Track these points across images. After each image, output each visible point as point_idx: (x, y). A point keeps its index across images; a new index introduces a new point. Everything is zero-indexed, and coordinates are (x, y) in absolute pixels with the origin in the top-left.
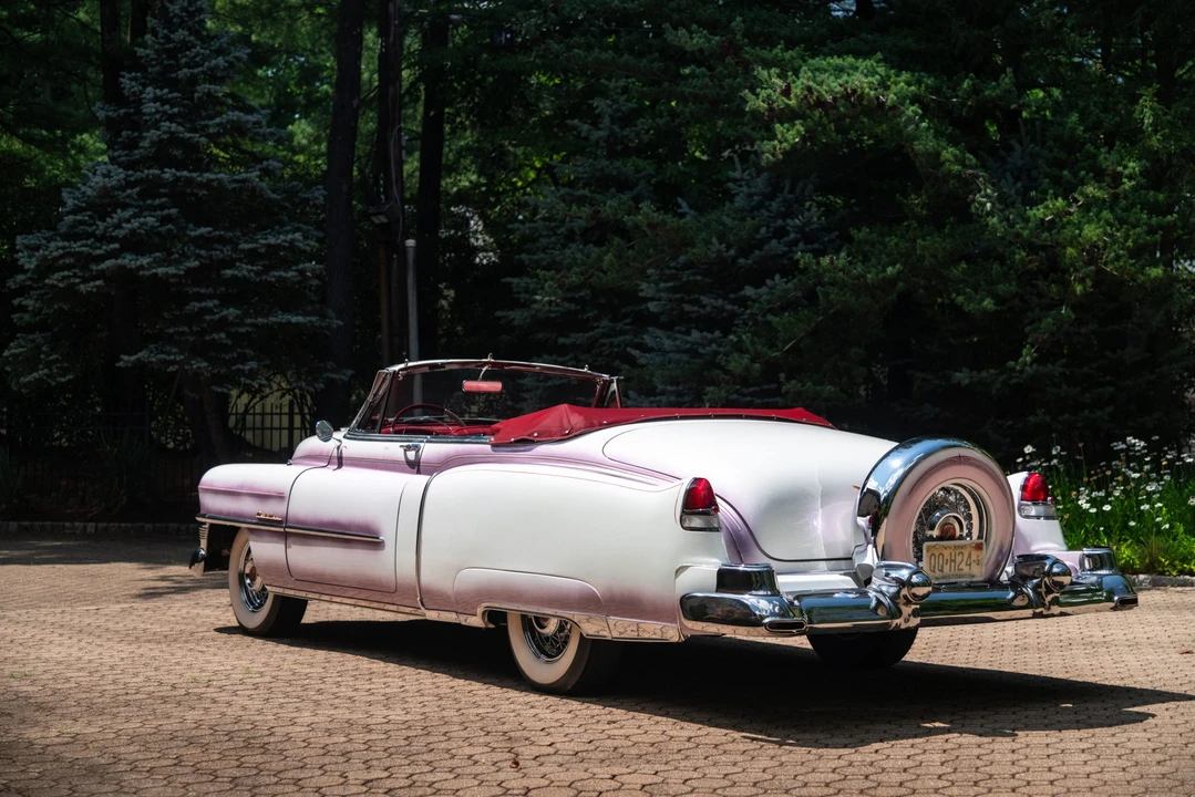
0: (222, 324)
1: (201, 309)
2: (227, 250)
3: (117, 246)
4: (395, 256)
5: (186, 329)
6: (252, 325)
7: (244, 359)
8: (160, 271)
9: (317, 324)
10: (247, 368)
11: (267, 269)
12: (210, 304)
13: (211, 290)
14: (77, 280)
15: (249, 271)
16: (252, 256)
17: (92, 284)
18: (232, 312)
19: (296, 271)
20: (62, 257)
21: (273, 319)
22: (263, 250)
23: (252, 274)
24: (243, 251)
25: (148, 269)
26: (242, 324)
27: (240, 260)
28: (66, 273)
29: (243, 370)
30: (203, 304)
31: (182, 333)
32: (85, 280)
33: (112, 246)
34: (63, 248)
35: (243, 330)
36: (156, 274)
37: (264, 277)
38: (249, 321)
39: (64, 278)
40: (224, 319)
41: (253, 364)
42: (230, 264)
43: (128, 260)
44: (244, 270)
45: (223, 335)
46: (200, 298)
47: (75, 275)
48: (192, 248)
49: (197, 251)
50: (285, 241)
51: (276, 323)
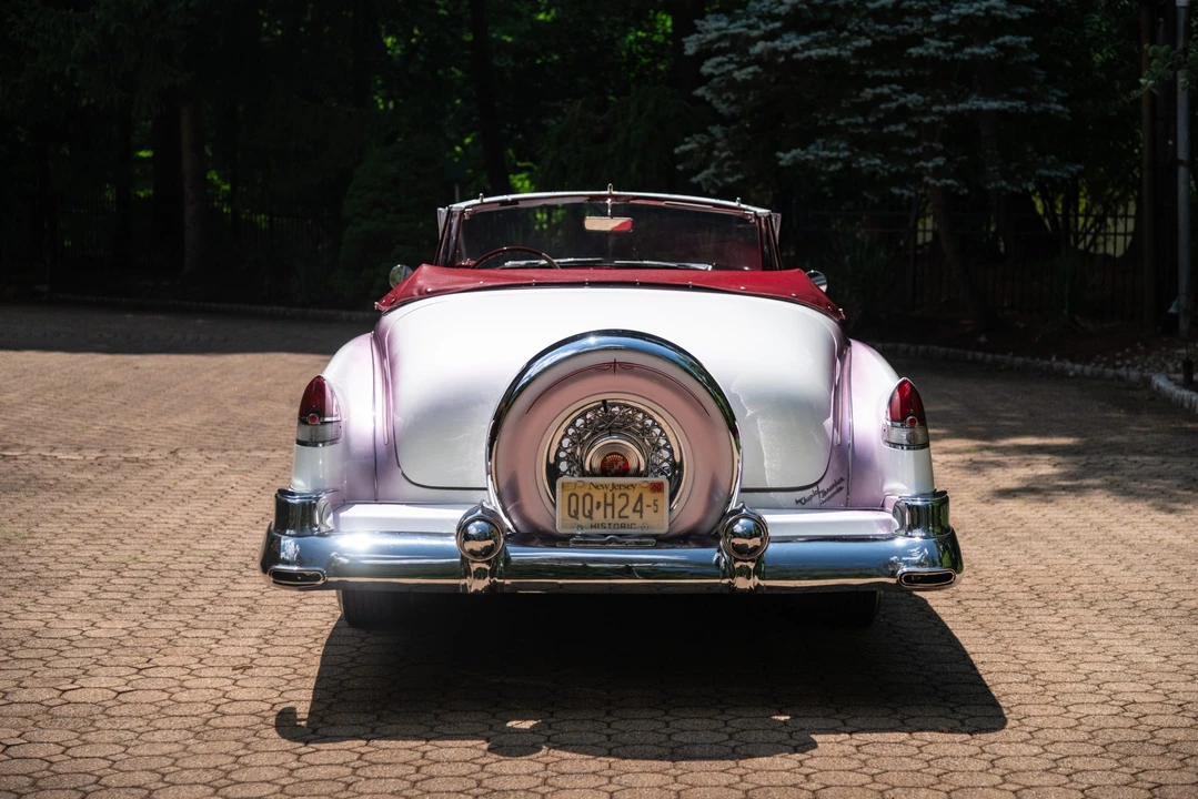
0: (902, 113)
1: (875, 95)
2: (918, 23)
3: (778, 25)
4: (1161, 20)
5: (860, 120)
6: (941, 113)
7: (931, 154)
9: (1025, 110)
10: (930, 165)
11: (960, 46)
12: (886, 90)
13: (897, 73)
14: (731, 67)
15: (937, 48)
16: (945, 30)
17: (745, 71)
18: (913, 99)
19: (995, 46)
20: (720, 39)
21: (962, 106)
22: (955, 22)
23: (941, 52)
24: (936, 23)
25: (802, 52)
26: (927, 112)
27: (930, 35)
28: (719, 59)
29: (927, 169)
30: (878, 90)
31: (857, 125)
32: (741, 66)
33: (771, 26)
34: (718, 30)
35: (926, 120)
36: (810, 57)
37: (956, 55)
38: (935, 108)
39: (721, 64)
40: (903, 108)
41: (940, 161)
42: (917, 40)
43: (792, 41)
44: (932, 46)
45: (901, 127)
46: (880, 81)
47: (731, 61)
48: (871, 23)
49: (877, 27)
50: (979, 10)
51: (966, 110)
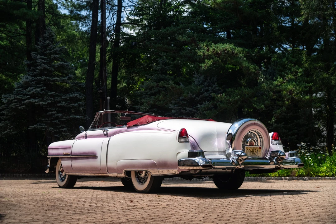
0: (57, 118)
1: (51, 114)
2: (59, 98)
3: (29, 97)
4: (104, 101)
5: (47, 119)
6: (65, 118)
7: (63, 128)
8: (41, 103)
9: (83, 118)
10: (64, 130)
11: (70, 104)
12: (54, 112)
13: (54, 109)
14: (18, 106)
15: (65, 104)
16: (66, 100)
17: (22, 107)
18: (60, 115)
19: (78, 104)
20: (14, 99)
21: (71, 117)
22: (69, 98)
23: (66, 105)
24: (63, 99)
25: (37, 103)
26: (62, 118)
27: (63, 101)
28: (15, 104)
29: (63, 130)
30: (52, 113)
31: (47, 120)
32: (20, 106)
33: (28, 97)
34: (14, 97)
35: (63, 120)
36: (39, 104)
37: (69, 106)
38: (64, 117)
39: (14, 105)
40: (58, 117)
41: (65, 129)
42: (60, 102)
43: (32, 100)
44: (63, 104)
45: (57, 121)
46: (52, 111)
47: (18, 104)
48: (49, 98)
49: (51, 98)
50: (75, 96)
51: (72, 118)
